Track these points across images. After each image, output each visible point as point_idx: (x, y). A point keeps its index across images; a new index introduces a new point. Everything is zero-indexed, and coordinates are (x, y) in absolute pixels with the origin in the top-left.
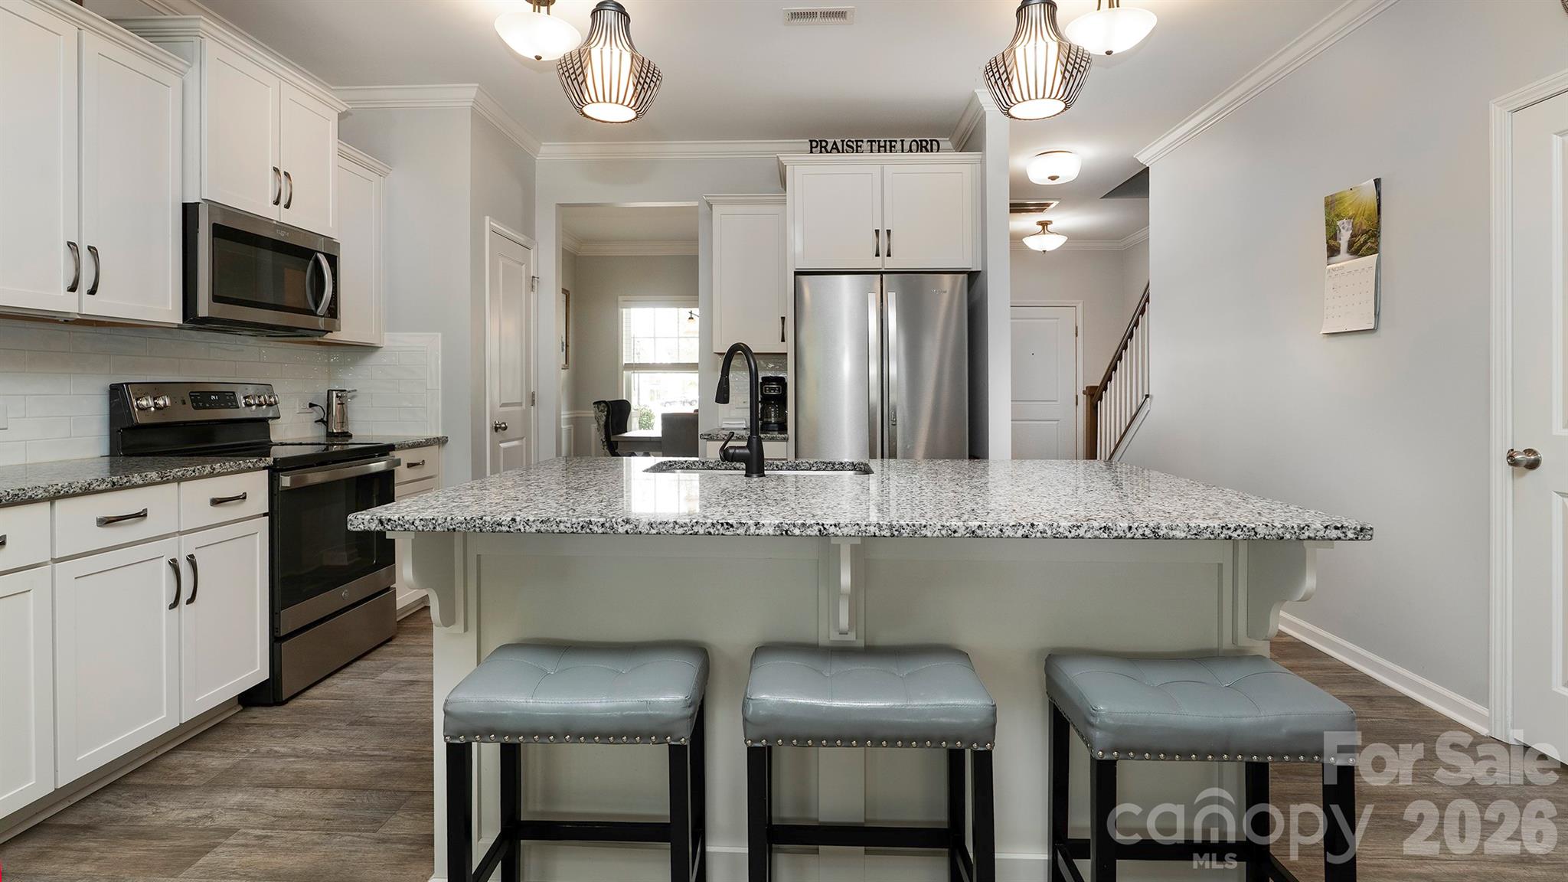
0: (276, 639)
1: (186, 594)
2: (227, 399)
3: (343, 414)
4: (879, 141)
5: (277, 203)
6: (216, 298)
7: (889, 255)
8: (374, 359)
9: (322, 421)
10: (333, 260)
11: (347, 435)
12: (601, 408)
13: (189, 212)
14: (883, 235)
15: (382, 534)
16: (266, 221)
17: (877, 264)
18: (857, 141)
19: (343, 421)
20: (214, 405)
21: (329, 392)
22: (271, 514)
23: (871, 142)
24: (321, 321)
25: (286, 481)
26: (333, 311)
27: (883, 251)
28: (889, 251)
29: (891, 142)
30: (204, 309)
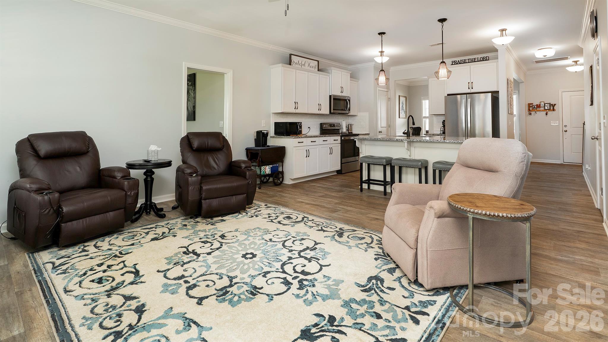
0: (341, 163)
1: (331, 153)
2: (334, 126)
3: (351, 129)
4: (471, 59)
5: (341, 92)
6: (334, 110)
7: (472, 88)
8: (356, 118)
9: (347, 130)
10: (349, 100)
11: (352, 133)
12: (411, 129)
13: (330, 96)
14: (470, 84)
15: (354, 139)
16: (340, 96)
17: (469, 91)
18: (465, 60)
19: (351, 130)
20: (332, 126)
21: (349, 124)
22: (341, 143)
23: (469, 59)
24: (347, 112)
25: (343, 138)
26: (349, 110)
27: (470, 88)
28: (472, 87)
29: (474, 58)
30: (332, 112)
